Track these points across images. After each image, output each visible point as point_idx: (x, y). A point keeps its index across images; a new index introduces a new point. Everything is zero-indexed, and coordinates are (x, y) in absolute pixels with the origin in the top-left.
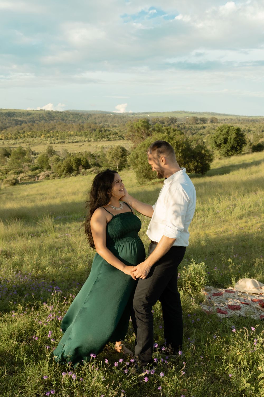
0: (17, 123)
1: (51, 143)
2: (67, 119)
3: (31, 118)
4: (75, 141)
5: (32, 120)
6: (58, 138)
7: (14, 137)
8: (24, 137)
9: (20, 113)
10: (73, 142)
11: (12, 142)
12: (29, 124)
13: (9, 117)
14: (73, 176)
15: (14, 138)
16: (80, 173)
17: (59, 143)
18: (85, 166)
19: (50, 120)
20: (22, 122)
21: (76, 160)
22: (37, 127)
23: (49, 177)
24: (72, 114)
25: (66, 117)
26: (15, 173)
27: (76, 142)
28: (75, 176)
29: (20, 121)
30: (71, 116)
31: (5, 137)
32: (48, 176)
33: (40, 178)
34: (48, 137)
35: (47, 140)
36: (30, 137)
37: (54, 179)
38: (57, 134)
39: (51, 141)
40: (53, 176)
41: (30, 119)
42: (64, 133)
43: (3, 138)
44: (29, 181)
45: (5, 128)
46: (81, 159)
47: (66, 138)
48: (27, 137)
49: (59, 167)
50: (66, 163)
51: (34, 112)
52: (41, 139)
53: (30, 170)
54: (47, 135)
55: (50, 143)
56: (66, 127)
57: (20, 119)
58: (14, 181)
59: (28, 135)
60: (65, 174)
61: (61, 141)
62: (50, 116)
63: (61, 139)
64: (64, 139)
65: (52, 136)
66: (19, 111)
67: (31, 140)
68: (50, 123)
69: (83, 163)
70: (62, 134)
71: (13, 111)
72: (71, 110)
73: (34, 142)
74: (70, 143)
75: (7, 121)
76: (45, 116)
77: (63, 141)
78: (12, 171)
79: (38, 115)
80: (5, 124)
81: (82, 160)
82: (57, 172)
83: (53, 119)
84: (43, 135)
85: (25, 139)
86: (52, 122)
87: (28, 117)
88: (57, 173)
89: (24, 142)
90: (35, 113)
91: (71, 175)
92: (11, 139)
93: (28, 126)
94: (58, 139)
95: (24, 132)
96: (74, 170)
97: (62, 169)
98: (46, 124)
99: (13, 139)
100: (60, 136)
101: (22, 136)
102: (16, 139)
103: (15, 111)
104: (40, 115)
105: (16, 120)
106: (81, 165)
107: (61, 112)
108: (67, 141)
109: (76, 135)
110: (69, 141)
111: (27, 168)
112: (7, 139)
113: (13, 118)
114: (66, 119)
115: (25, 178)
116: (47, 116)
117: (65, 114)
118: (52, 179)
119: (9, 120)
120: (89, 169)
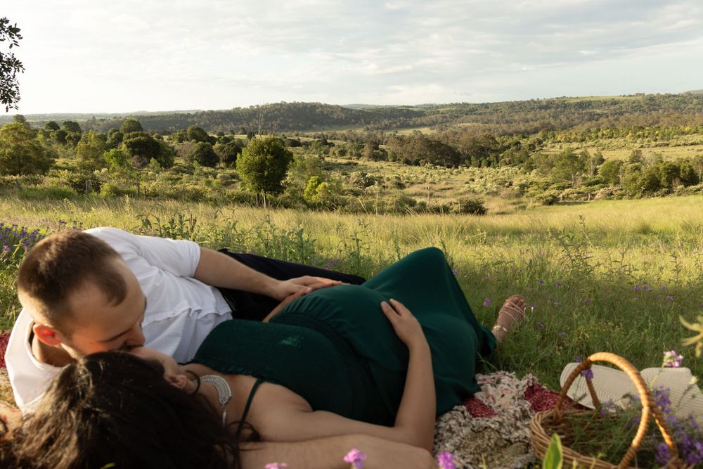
0: (592, 117)
1: (642, 147)
2: (685, 108)
3: (618, 109)
4: (690, 142)
5: (618, 111)
6: (657, 137)
7: (579, 137)
8: (597, 137)
9: (600, 101)
10: (685, 145)
11: (575, 145)
12: (611, 118)
13: (580, 110)
14: (657, 196)
15: (579, 140)
16: (673, 192)
17: (657, 146)
18: (687, 179)
19: (650, 110)
20: (600, 115)
21: (668, 169)
22: (624, 122)
23: (612, 196)
24: (697, 98)
25: (685, 103)
26: (558, 188)
27: (692, 144)
28: (663, 196)
29: (598, 114)
30: (695, 101)
31: (566, 139)
32: (612, 194)
33: (597, 197)
34: (639, 136)
35: (636, 142)
36: (606, 139)
37: (621, 199)
38: (657, 132)
39: (642, 142)
40: (620, 195)
41: (615, 110)
42: (670, 130)
43: (563, 140)
44: (578, 201)
45: (572, 126)
46: (680, 166)
47: (673, 138)
48: (602, 138)
49: (634, 180)
50: (648, 174)
51: (623, 98)
52: (625, 141)
53: (584, 184)
54: (637, 133)
55: (639, 146)
56: (679, 120)
57: (598, 111)
58: (550, 198)
59: (603, 135)
60: (643, 192)
61: (661, 142)
62: (653, 103)
63: (662, 139)
64: (668, 139)
65: (646, 135)
66: (598, 99)
67: (606, 142)
68: (650, 114)
69: (682, 175)
70: (666, 130)
71: (588, 100)
72: (696, 91)
73: (612, 145)
74: (679, 145)
75: (576, 115)
76: (642, 104)
77: (665, 142)
78: (555, 186)
79: (630, 104)
80: (572, 120)
81: (682, 168)
82: (629, 189)
83: (657, 107)
84: (630, 134)
85: (597, 141)
86: (654, 113)
87: (612, 107)
88: (628, 191)
89: (594, 146)
90: (626, 100)
91: (655, 194)
92: (574, 141)
93: (609, 121)
94: (656, 140)
95: (599, 130)
96: (663, 187)
97: (638, 183)
98: (641, 117)
99: (577, 141)
100: (660, 135)
101: (593, 135)
102: (583, 140)
103: (592, 100)
104: (634, 102)
105: (590, 114)
106: (679, 177)
107: (674, 96)
108: (673, 142)
109: (694, 133)
110: (679, 143)
111: (579, 181)
112: (569, 141)
113: (588, 110)
114: (682, 106)
115: (570, 196)
116: (647, 104)
117: (682, 98)
118: (617, 199)
119: (579, 114)
120: (693, 185)
